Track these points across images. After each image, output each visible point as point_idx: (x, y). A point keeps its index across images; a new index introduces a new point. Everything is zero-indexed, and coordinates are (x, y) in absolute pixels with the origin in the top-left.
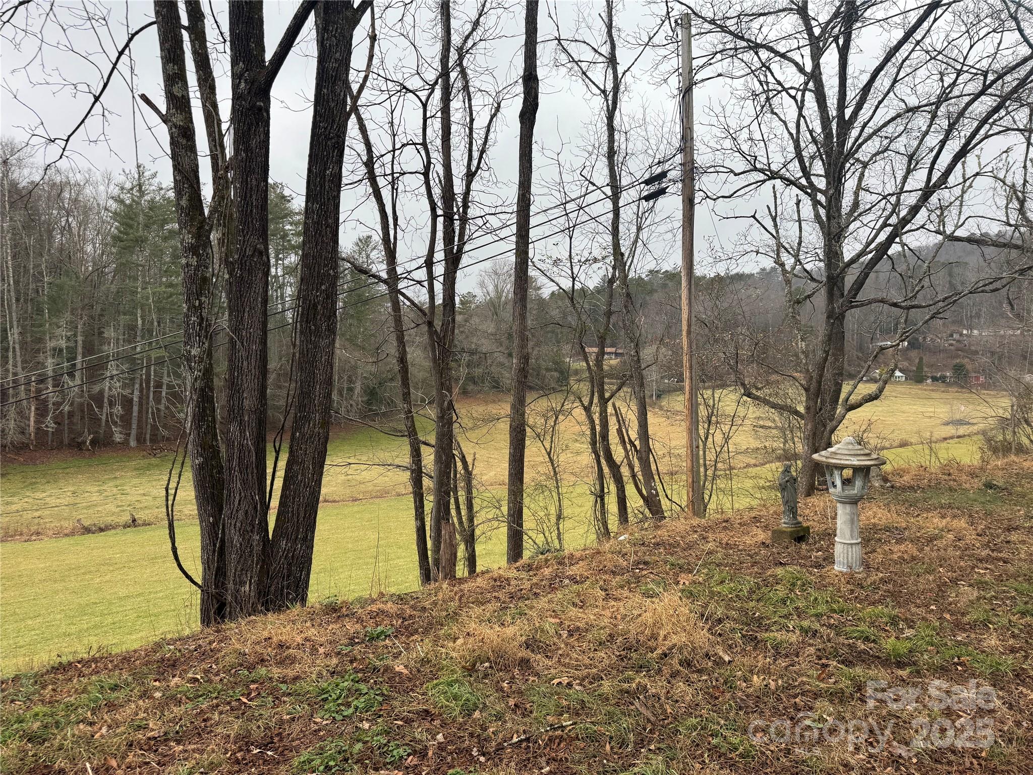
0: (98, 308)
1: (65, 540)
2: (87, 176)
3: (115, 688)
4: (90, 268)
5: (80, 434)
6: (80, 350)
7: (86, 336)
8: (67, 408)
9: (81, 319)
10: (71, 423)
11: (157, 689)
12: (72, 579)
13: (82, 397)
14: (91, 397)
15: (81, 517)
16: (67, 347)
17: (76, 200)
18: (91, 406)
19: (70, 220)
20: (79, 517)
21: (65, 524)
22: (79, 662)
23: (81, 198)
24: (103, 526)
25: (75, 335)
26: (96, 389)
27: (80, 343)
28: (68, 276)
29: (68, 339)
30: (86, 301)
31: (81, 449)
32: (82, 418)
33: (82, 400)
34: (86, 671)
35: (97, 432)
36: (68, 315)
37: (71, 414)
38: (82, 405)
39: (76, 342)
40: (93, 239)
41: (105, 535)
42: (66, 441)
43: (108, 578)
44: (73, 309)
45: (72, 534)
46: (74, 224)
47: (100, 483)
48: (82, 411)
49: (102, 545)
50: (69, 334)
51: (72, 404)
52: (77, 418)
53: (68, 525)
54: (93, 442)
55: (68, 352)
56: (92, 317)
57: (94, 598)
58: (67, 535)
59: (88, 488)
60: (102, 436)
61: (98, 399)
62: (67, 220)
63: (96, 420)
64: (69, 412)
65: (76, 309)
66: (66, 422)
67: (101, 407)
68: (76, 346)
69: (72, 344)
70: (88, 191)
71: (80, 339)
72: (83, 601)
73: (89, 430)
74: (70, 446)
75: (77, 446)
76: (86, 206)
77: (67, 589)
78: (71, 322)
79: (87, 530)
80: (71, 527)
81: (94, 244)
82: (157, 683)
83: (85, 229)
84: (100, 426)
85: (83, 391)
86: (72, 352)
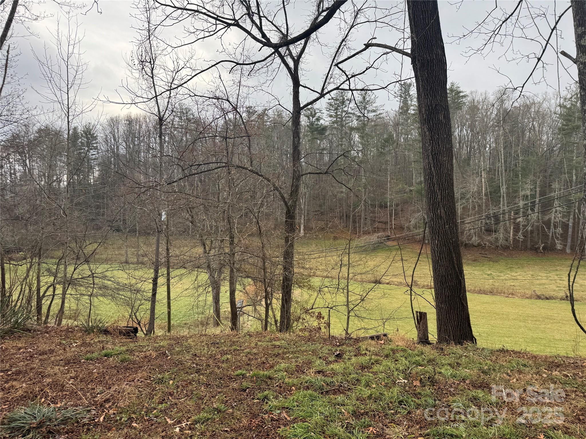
0: (549, 171)
1: (527, 301)
2: (545, 96)
3: (525, 365)
4: (545, 149)
5: (537, 243)
6: (538, 195)
7: (542, 188)
8: (530, 228)
9: (539, 178)
10: (532, 237)
11: (545, 373)
12: (529, 322)
13: (538, 222)
14: (544, 222)
15: (536, 289)
16: (531, 195)
17: (538, 111)
18: (543, 227)
19: (534, 123)
20: (534, 289)
21: (527, 292)
22: (512, 351)
23: (541, 110)
24: (548, 296)
25: (535, 188)
26: (547, 218)
27: (538, 192)
28: (532, 155)
29: (531, 190)
30: (542, 168)
31: (537, 252)
32: (538, 234)
33: (538, 224)
34: (513, 355)
35: (546, 243)
36: (531, 177)
37: (532, 232)
38: (538, 226)
39: (536, 191)
40: (547, 132)
41: (549, 302)
42: (529, 246)
43: (549, 326)
44: (534, 173)
45: (530, 298)
46: (536, 126)
47: (548, 272)
48: (539, 230)
49: (547, 307)
50: (532, 187)
51: (532, 226)
52: (535, 234)
53: (529, 292)
54: (544, 248)
55: (531, 197)
56: (545, 177)
57: (541, 335)
58: (527, 298)
59: (540, 274)
60: (549, 245)
61: (548, 223)
62: (533, 124)
63: (546, 236)
64: (531, 230)
65: (536, 173)
66: (529, 236)
67: (549, 228)
68: (536, 194)
69: (533, 193)
70: (545, 105)
71: (538, 189)
72: (535, 335)
73: (542, 241)
74: (531, 249)
75: (535, 250)
76: (543, 113)
77: (526, 327)
78: (534, 180)
79: (539, 297)
80: (530, 294)
81: (547, 135)
82: (546, 371)
83: (542, 127)
84: (548, 239)
85: (539, 219)
86: (533, 196)
